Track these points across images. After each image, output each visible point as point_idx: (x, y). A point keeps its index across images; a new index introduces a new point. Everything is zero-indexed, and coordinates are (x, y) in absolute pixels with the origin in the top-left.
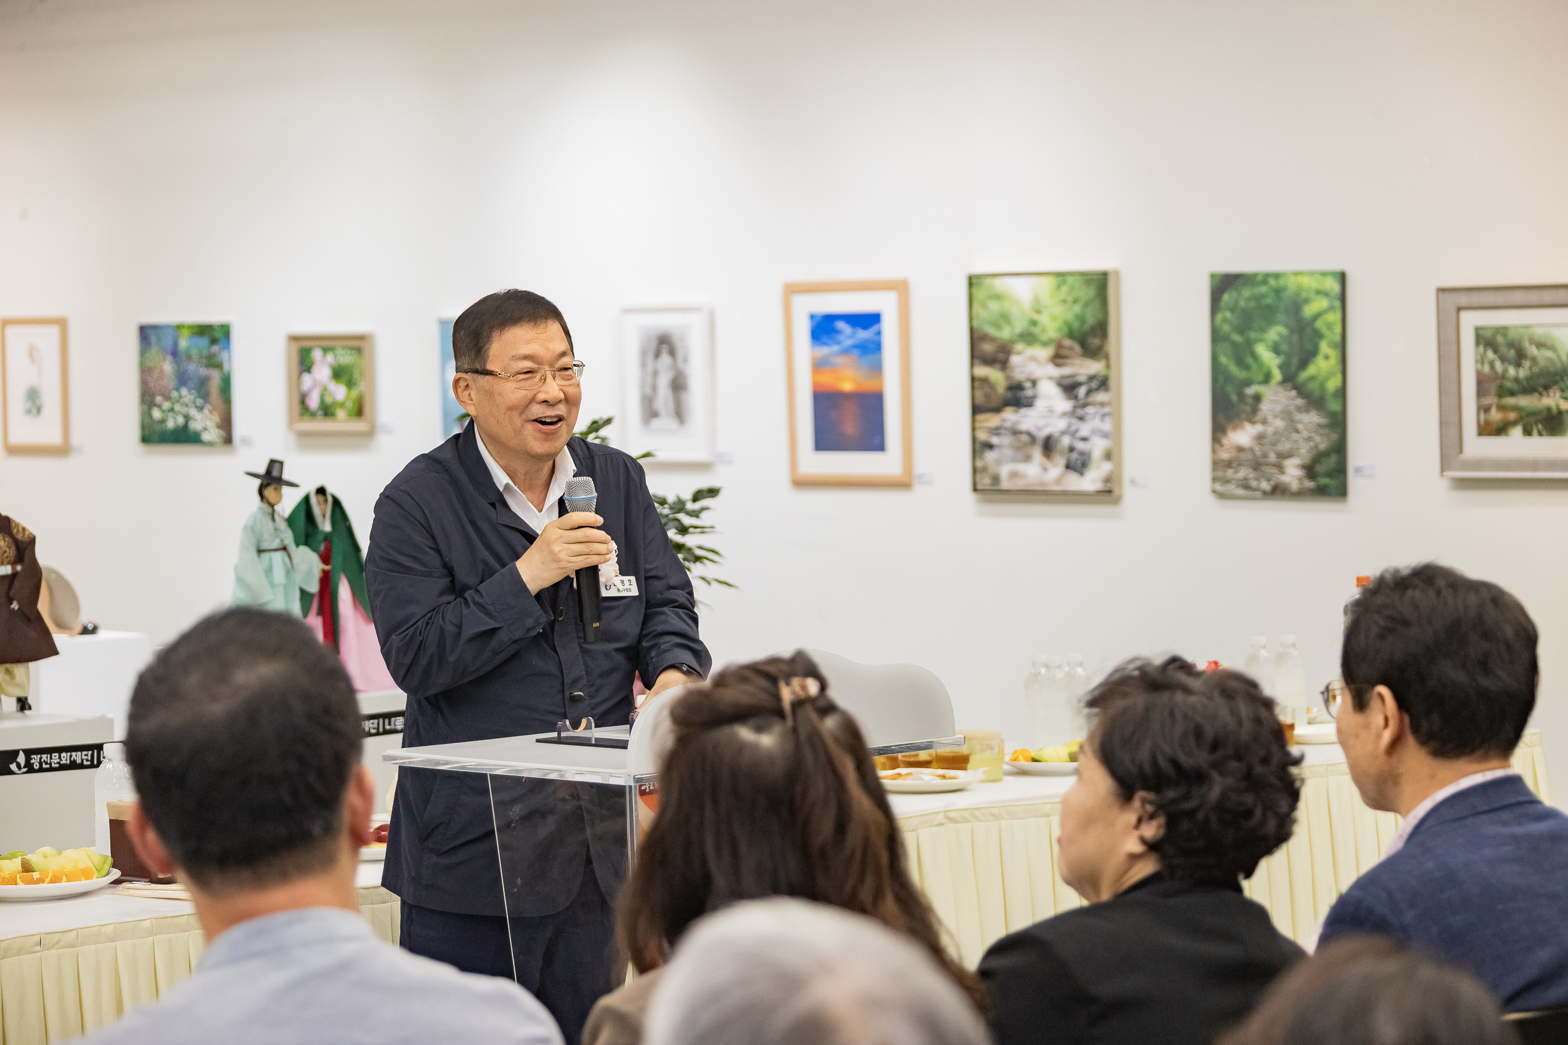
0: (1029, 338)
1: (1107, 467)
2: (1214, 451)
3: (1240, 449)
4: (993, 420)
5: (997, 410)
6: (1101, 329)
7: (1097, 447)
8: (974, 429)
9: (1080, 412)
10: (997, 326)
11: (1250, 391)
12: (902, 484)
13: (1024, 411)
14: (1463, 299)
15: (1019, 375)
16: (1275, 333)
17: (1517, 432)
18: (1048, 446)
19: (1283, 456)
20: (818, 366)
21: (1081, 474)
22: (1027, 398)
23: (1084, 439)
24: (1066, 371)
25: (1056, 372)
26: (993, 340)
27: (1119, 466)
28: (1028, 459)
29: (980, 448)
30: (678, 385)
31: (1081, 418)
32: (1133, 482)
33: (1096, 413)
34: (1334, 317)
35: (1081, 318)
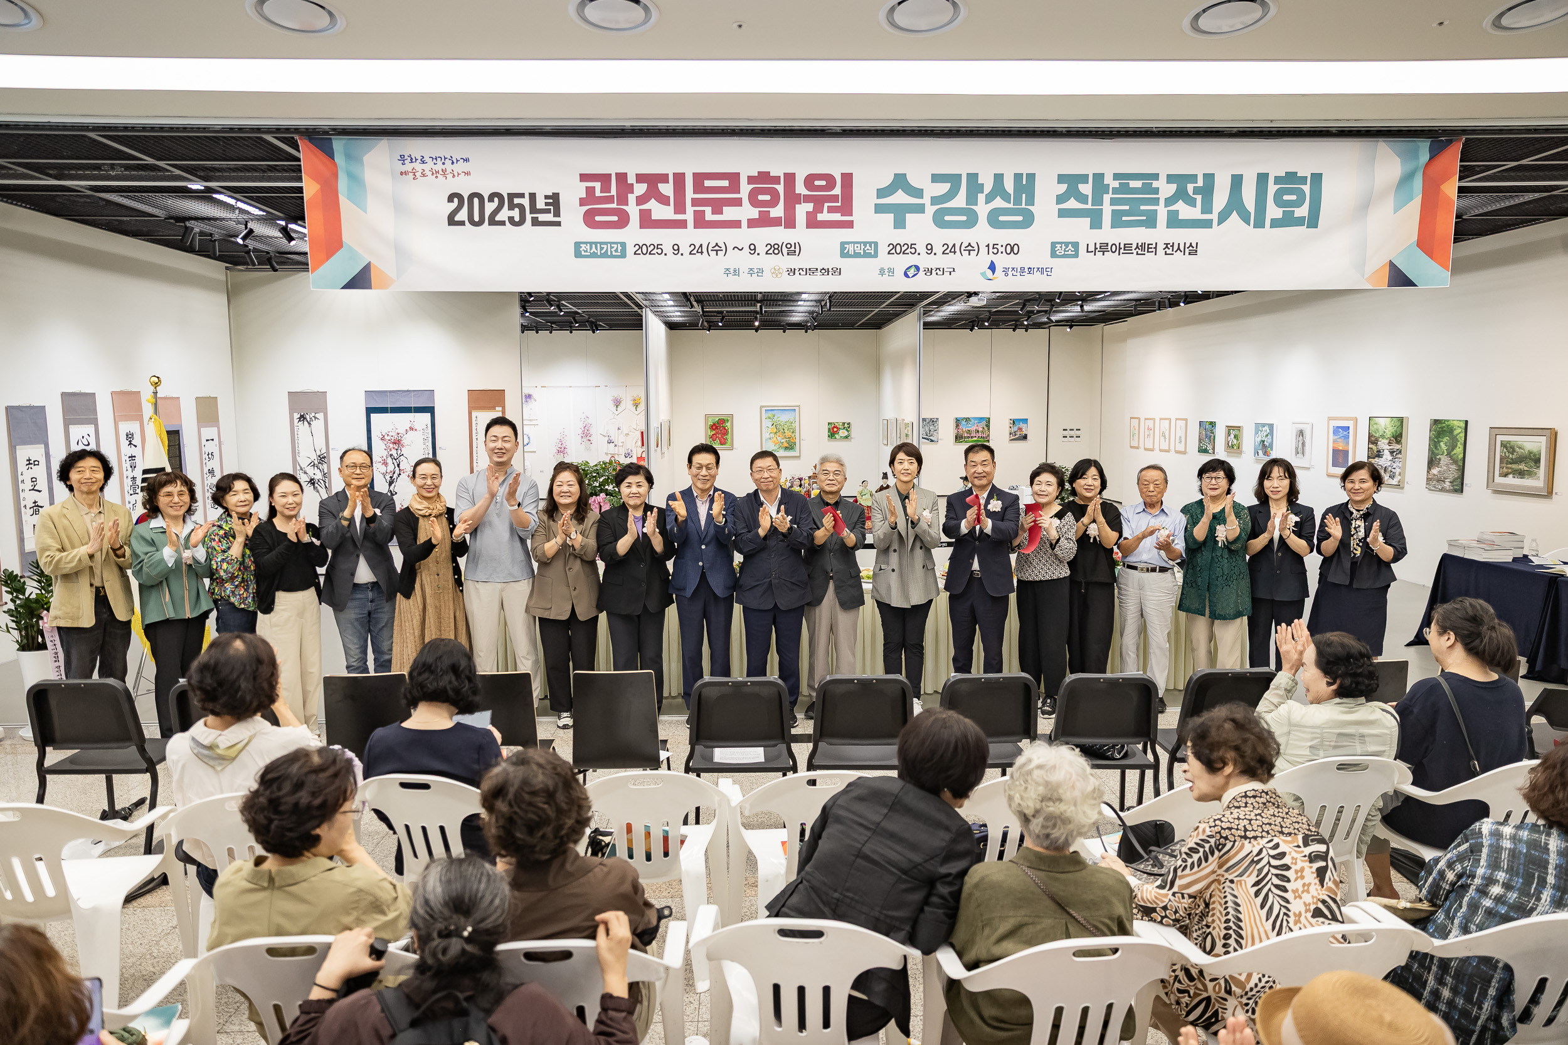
0: (1383, 436)
1: (1399, 478)
2: (1427, 475)
3: (1434, 475)
6: (1401, 435)
7: (1397, 471)
9: (1394, 460)
10: (1375, 432)
11: (1438, 457)
14: (1497, 432)
15: (1380, 447)
16: (1446, 439)
17: (1511, 476)
19: (1445, 478)
20: (1334, 442)
21: (1393, 479)
22: (1382, 455)
23: (1394, 469)
24: (1391, 447)
26: (1374, 437)
27: (1403, 478)
32: (1407, 483)
33: (1399, 461)
34: (1463, 435)
35: (1396, 431)
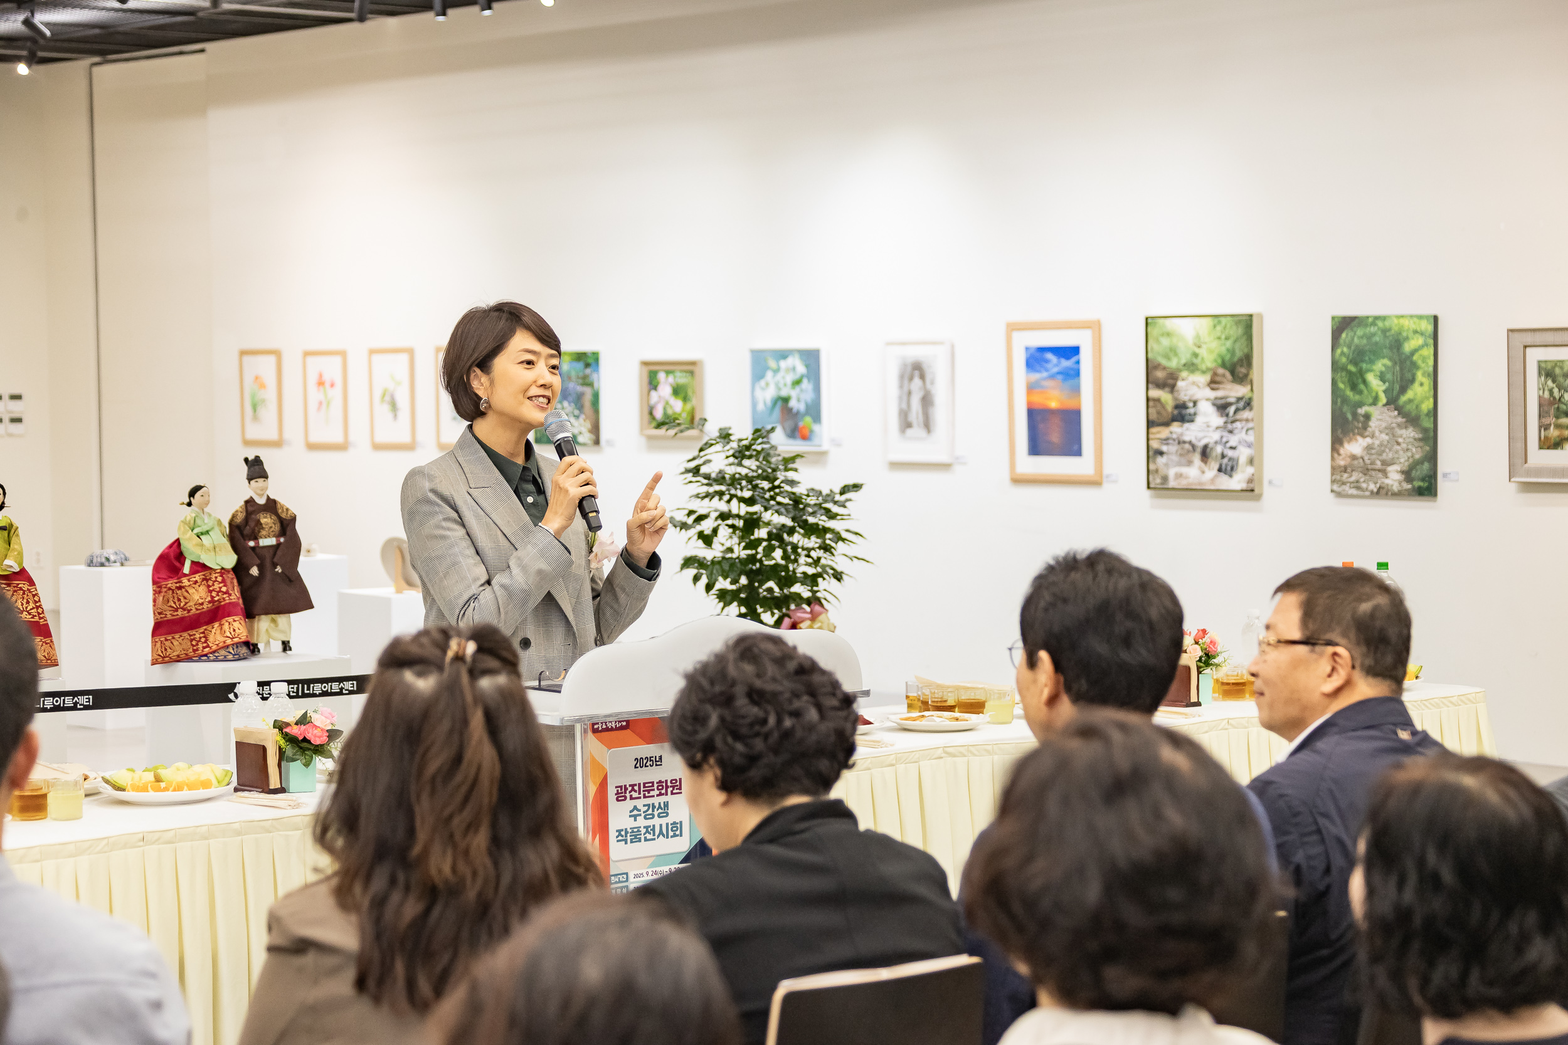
0: (1191, 367)
1: (1250, 470)
2: (1333, 458)
3: (1354, 457)
4: (1163, 432)
5: (1167, 424)
6: (1247, 361)
7: (1243, 454)
8: (1148, 440)
9: (1230, 426)
10: (1169, 359)
11: (1361, 411)
12: (1094, 482)
13: (1187, 425)
14: (1529, 339)
15: (1184, 397)
16: (1381, 365)
18: (1205, 453)
19: (1385, 463)
20: (1031, 388)
21: (1231, 476)
22: (1190, 415)
23: (1232, 448)
24: (1219, 394)
25: (1213, 395)
26: (1165, 368)
27: (1260, 469)
28: (1190, 463)
29: (1153, 454)
30: (927, 401)
31: (1231, 432)
32: (1270, 482)
33: (1242, 428)
34: (1428, 352)
35: (1232, 352)
